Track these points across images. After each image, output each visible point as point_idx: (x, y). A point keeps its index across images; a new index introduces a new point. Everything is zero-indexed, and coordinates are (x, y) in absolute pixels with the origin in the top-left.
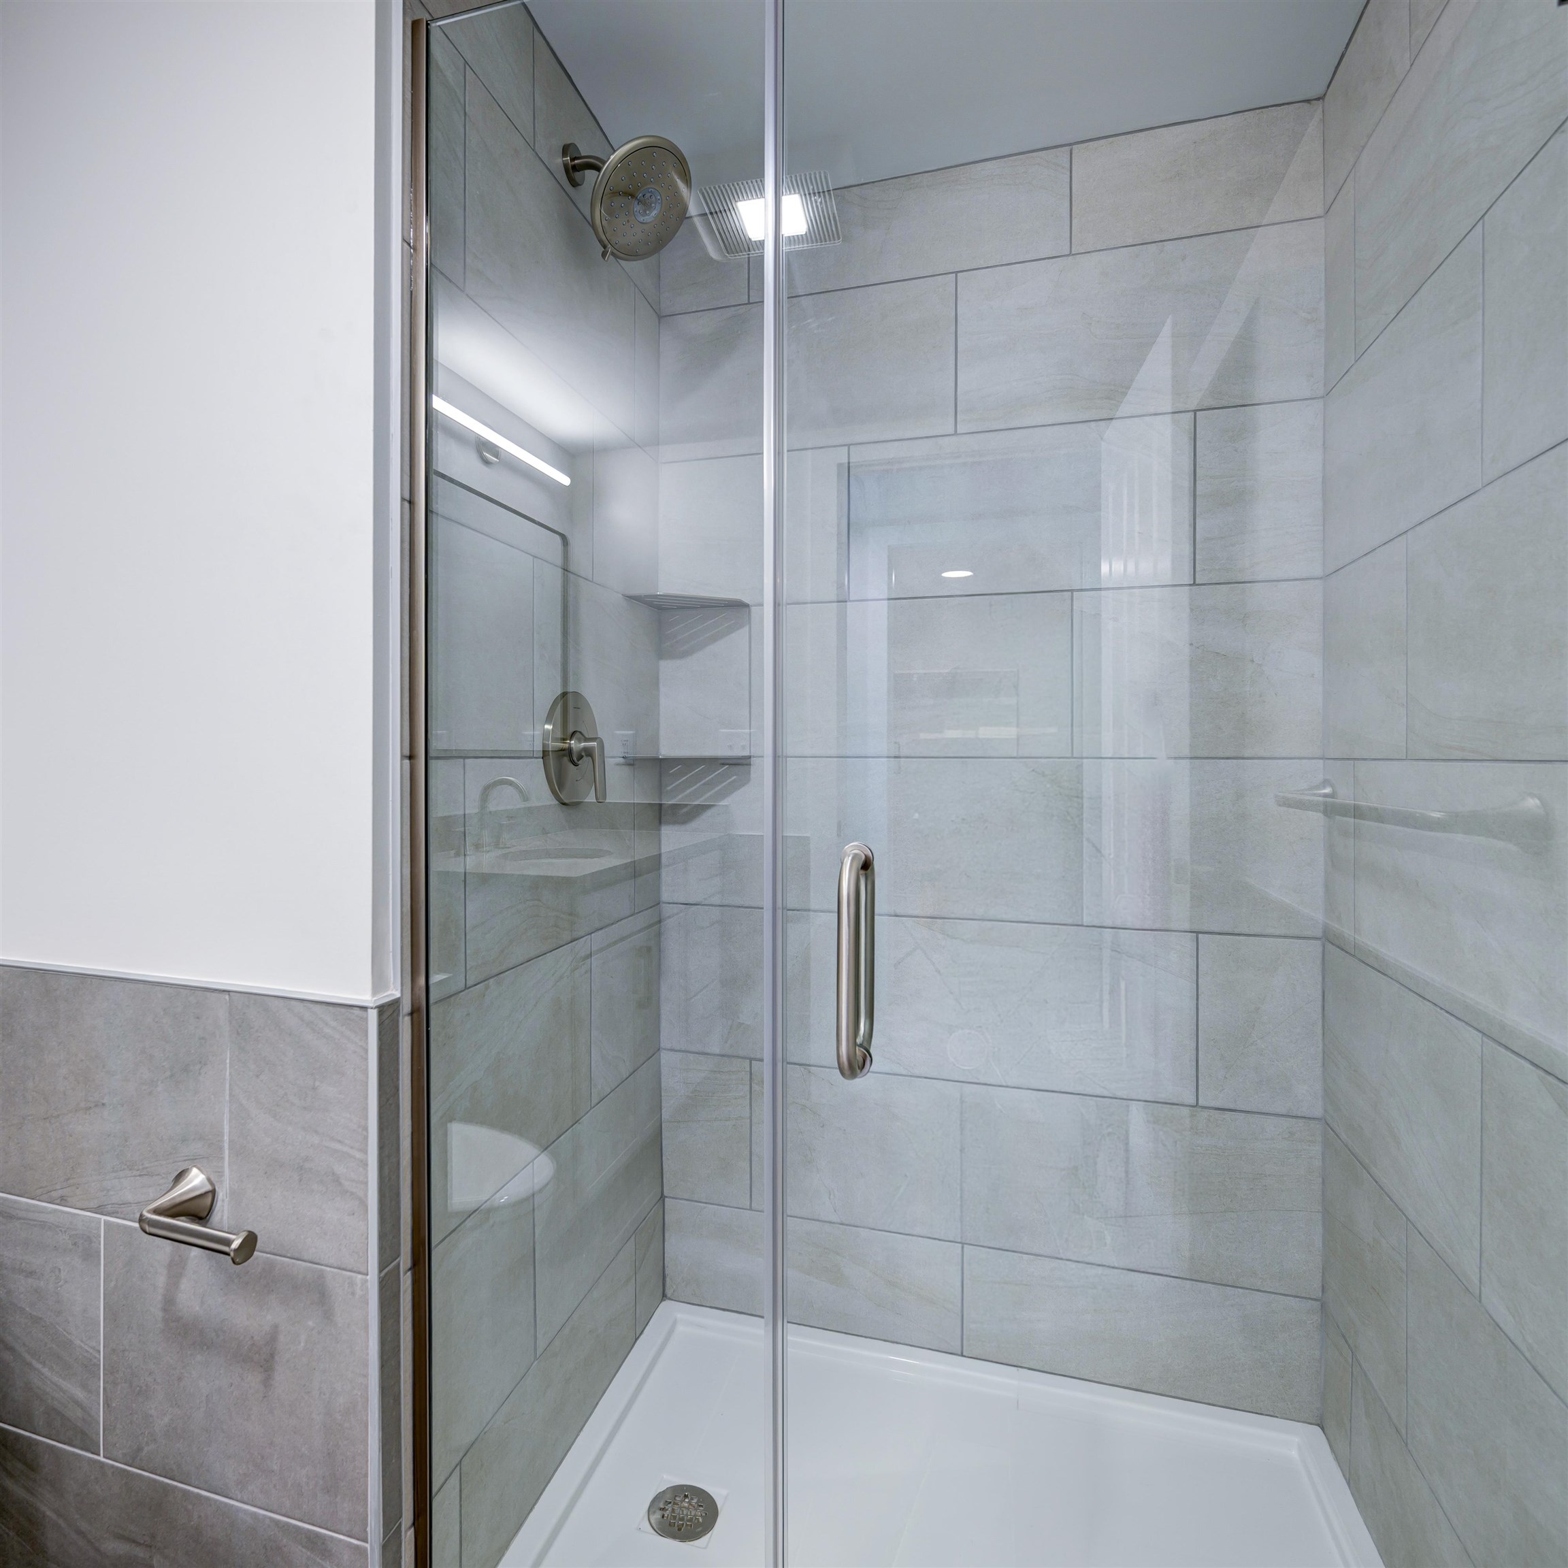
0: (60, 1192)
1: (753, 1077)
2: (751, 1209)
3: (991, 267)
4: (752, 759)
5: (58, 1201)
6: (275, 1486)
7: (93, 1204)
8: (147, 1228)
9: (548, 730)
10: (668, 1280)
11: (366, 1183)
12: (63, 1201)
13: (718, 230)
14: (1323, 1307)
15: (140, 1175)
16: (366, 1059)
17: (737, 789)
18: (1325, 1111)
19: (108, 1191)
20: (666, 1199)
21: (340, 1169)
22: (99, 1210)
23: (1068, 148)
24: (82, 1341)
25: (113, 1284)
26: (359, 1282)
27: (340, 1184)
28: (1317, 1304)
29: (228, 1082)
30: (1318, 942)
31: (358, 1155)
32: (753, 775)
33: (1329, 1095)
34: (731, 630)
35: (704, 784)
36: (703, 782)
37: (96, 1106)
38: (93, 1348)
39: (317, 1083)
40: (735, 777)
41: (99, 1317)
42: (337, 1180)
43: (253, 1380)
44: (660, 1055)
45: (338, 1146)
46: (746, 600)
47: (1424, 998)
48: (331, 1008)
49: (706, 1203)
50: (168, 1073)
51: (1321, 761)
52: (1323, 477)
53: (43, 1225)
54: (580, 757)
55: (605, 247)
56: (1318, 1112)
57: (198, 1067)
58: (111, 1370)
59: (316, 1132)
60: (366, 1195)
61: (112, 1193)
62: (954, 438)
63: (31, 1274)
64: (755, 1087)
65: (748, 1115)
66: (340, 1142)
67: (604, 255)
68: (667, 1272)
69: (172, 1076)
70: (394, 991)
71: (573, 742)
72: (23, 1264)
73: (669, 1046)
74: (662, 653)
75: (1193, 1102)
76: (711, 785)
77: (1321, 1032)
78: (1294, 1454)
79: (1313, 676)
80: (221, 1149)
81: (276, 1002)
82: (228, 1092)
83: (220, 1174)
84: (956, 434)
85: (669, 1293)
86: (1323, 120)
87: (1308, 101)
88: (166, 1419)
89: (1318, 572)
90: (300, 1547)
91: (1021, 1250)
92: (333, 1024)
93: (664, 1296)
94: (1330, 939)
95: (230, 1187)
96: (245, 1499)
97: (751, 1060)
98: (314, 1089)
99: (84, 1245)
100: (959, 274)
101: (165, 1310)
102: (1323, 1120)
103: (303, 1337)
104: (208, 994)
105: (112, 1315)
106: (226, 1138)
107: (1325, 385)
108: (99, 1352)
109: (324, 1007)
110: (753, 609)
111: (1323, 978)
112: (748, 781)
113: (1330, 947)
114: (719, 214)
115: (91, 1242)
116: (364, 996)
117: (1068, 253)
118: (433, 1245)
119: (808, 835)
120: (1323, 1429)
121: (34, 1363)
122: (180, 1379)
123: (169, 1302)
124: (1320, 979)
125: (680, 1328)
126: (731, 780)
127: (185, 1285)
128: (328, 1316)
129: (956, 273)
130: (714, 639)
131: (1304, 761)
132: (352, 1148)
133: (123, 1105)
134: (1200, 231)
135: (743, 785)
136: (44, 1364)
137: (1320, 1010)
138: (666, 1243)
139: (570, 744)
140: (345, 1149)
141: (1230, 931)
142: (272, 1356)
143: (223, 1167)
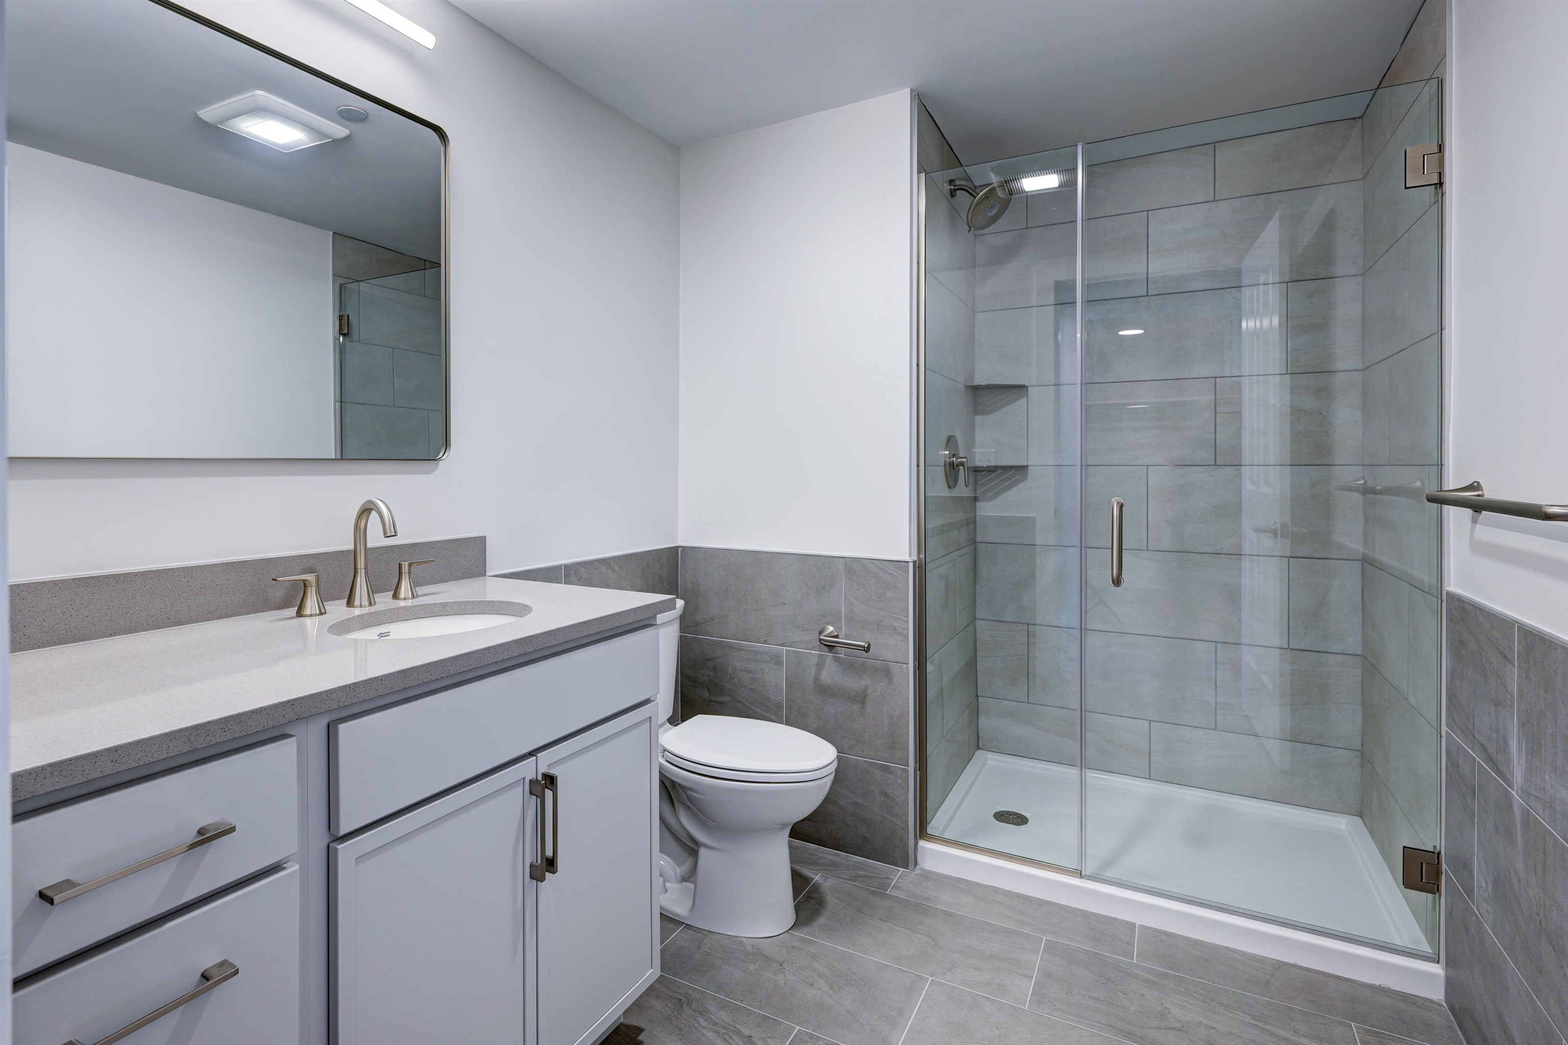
0: (764, 639)
1: (1030, 633)
2: (1028, 703)
3: (1168, 208)
4: (1029, 467)
5: (763, 642)
6: (866, 748)
7: (781, 643)
8: (821, 642)
9: (947, 454)
10: (980, 740)
11: (908, 629)
12: (765, 642)
13: (1008, 190)
14: (1362, 754)
15: (802, 631)
16: (908, 582)
17: (1020, 482)
18: (1363, 650)
19: (787, 637)
20: (979, 698)
21: (896, 624)
22: (783, 645)
23: (1213, 145)
24: (775, 697)
25: (790, 674)
26: (905, 668)
27: (896, 630)
28: (1359, 753)
29: (843, 593)
30: (1360, 562)
31: (904, 619)
32: (1029, 475)
33: (1365, 642)
34: (1016, 399)
35: (1001, 480)
36: (1001, 479)
37: (781, 604)
38: (781, 699)
39: (885, 592)
40: (1018, 477)
41: (783, 687)
42: (895, 628)
43: (856, 707)
44: (975, 624)
45: (895, 616)
46: (1026, 384)
47: (1394, 576)
48: (892, 562)
49: (1002, 699)
50: (816, 590)
51: (1361, 467)
52: (1363, 317)
53: (756, 652)
54: (957, 466)
55: (970, 228)
56: (1359, 651)
57: (829, 588)
58: (789, 707)
59: (885, 610)
60: (908, 634)
61: (789, 638)
62: (1146, 298)
63: (750, 672)
64: (1031, 639)
65: (1027, 653)
66: (896, 614)
67: (969, 231)
68: (979, 735)
69: (817, 591)
70: (915, 558)
71: (954, 459)
72: (746, 668)
73: (981, 618)
74: (976, 412)
75: (1287, 647)
76: (1004, 480)
77: (1361, 610)
78: (1343, 827)
79: (1356, 422)
80: (841, 619)
81: (866, 560)
82: (843, 596)
83: (841, 628)
84: (1147, 295)
85: (980, 746)
86: (1362, 129)
87: (1354, 119)
88: (816, 725)
89: (1360, 366)
90: (878, 771)
91: (1185, 724)
92: (893, 568)
93: (978, 748)
94: (1366, 560)
95: (845, 633)
96: (853, 754)
97: (1028, 625)
98: (884, 594)
99: (776, 660)
100: (1149, 212)
101: (815, 683)
102: (1363, 657)
103: (879, 689)
104: (834, 559)
105: (789, 685)
106: (843, 614)
107: (1363, 268)
108: (783, 701)
109: (888, 562)
110: (1029, 388)
111: (1363, 582)
112: (1027, 478)
113: (1366, 564)
114: (1010, 182)
115: (779, 657)
116: (907, 558)
117: (1212, 200)
118: (927, 659)
119: (1034, 516)
120: (1362, 818)
121: (752, 707)
122: (822, 709)
123: (817, 679)
124: (1361, 581)
125: (989, 762)
126: (1017, 478)
127: (824, 672)
128: (890, 681)
129: (1148, 211)
130: (1007, 404)
131: (1351, 467)
132: (902, 616)
133: (794, 603)
134: (1290, 188)
135: (1023, 481)
136: (756, 707)
137: (1361, 598)
138: (979, 720)
139: (953, 460)
140: (899, 616)
141: (1308, 556)
142: (865, 697)
143: (842, 626)
